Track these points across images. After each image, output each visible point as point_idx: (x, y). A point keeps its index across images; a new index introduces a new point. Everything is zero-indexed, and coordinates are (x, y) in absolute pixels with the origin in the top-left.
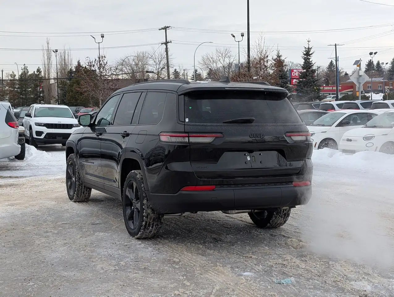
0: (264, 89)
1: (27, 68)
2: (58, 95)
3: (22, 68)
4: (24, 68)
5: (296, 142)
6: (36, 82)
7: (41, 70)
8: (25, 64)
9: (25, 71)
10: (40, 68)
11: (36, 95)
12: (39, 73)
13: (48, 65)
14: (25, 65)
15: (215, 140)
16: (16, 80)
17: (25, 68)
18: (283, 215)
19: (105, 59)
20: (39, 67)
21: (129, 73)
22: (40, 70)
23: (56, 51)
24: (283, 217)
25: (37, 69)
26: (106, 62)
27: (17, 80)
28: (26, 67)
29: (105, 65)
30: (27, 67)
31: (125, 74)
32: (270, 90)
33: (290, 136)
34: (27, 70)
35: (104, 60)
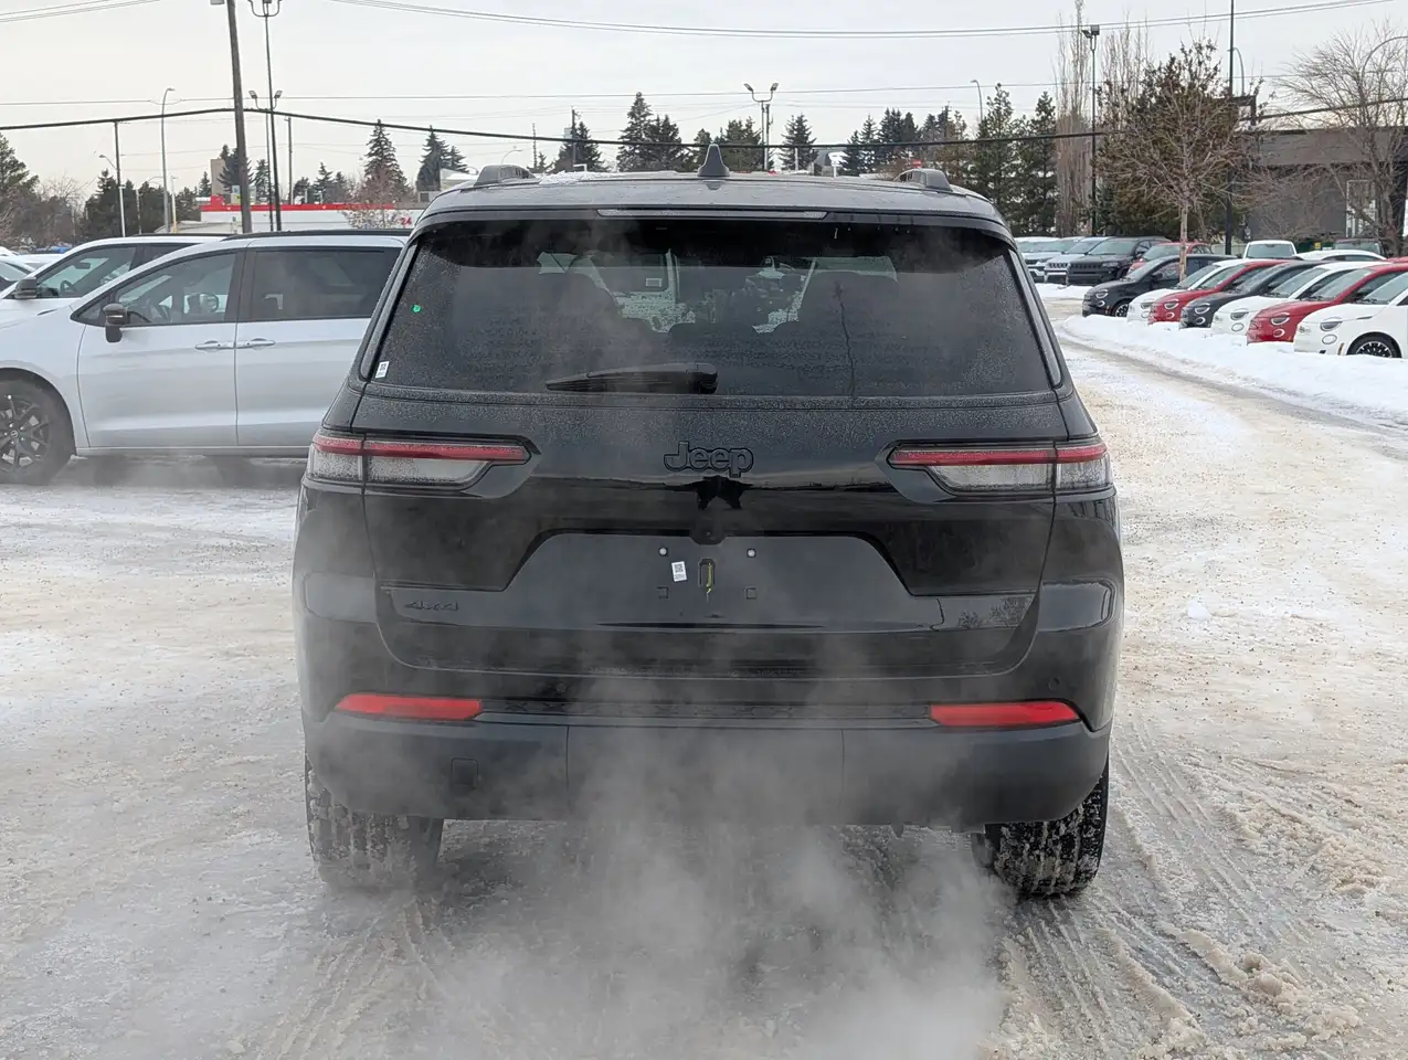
0: (823, 214)
1: (1008, 99)
2: (1094, 193)
3: (989, 98)
4: (996, 99)
5: (964, 496)
6: (1032, 147)
7: (1052, 104)
8: (999, 85)
9: (998, 110)
10: (1050, 95)
11: (1031, 194)
12: (1043, 114)
13: (1077, 82)
14: (1002, 88)
15: (484, 473)
16: (968, 142)
17: (1000, 96)
18: (1055, 843)
19: (1213, 54)
20: (1045, 93)
21: (1344, 107)
22: (1049, 103)
23: (1093, 33)
24: (1058, 853)
25: (1040, 101)
26: (1216, 69)
27: (972, 142)
28: (1004, 95)
29: (1210, 77)
30: (1007, 94)
31: (1330, 109)
32: (858, 219)
33: (923, 467)
34: (1007, 104)
35: (1208, 58)
